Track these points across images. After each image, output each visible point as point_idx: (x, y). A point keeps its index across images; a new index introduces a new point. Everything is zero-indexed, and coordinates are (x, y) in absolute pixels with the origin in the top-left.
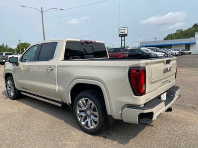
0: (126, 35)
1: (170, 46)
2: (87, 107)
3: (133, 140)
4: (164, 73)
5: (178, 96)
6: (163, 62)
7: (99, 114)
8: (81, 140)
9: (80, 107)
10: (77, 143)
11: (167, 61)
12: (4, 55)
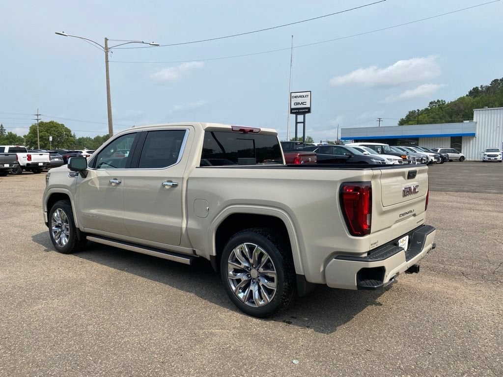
0: (308, 110)
1: (413, 141)
2: (251, 261)
3: (344, 326)
4: (404, 195)
5: (430, 246)
6: (402, 174)
7: (278, 274)
8: (241, 327)
9: (237, 261)
10: (234, 331)
11: (409, 173)
12: (6, 151)
